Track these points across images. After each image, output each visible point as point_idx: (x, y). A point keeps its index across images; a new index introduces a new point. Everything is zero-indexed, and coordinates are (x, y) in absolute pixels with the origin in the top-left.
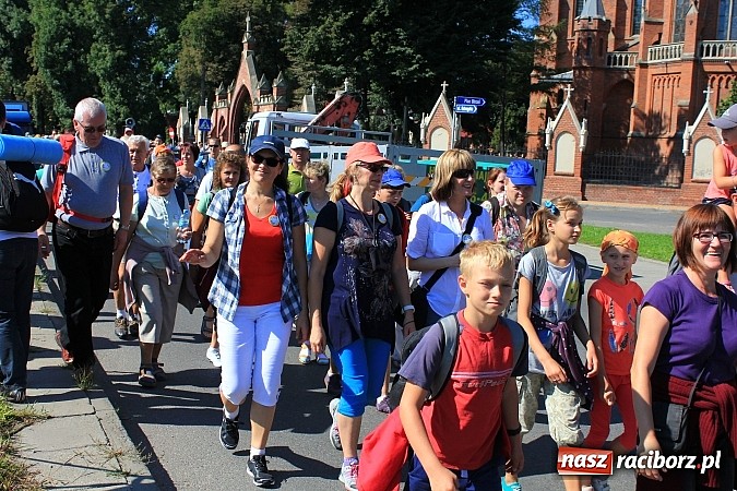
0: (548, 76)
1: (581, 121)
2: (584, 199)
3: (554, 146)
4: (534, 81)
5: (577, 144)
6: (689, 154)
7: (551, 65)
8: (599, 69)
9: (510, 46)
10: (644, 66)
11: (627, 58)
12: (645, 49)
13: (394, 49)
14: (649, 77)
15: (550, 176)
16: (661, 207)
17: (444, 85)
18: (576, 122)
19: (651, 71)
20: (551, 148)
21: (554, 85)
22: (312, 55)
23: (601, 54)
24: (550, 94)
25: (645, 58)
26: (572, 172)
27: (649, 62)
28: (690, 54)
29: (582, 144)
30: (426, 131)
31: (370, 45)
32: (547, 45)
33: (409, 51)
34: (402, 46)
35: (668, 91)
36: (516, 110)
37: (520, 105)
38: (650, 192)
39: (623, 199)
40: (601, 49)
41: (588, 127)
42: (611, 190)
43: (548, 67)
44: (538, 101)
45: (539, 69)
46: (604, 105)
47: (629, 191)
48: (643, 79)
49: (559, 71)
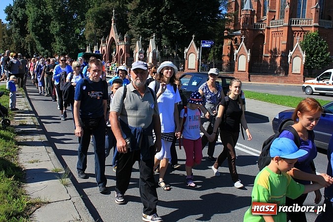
0: (231, 33)
1: (248, 50)
2: (249, 81)
3: (237, 60)
4: (225, 34)
5: (247, 59)
6: (291, 63)
7: (232, 28)
8: (251, 30)
9: (217, 20)
10: (269, 28)
11: (262, 25)
12: (269, 21)
13: (172, 22)
14: (271, 33)
15: (236, 72)
16: (280, 84)
17: (193, 36)
18: (246, 51)
19: (271, 30)
20: (236, 61)
21: (234, 36)
22: (139, 25)
23: (252, 24)
24: (232, 39)
25: (269, 25)
26: (245, 70)
27: (270, 27)
28: (286, 24)
29: (249, 59)
30: (186, 55)
31: (162, 21)
32: (231, 21)
33: (178, 23)
34: (175, 21)
35: (278, 38)
36: (218, 46)
37: (220, 44)
38: (276, 78)
39: (265, 81)
40: (252, 22)
41: (251, 53)
42: (260, 77)
43: (231, 29)
44: (227, 43)
45: (228, 30)
46: (253, 44)
47: (267, 77)
48: (268, 33)
49: (235, 30)
